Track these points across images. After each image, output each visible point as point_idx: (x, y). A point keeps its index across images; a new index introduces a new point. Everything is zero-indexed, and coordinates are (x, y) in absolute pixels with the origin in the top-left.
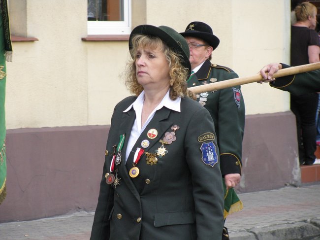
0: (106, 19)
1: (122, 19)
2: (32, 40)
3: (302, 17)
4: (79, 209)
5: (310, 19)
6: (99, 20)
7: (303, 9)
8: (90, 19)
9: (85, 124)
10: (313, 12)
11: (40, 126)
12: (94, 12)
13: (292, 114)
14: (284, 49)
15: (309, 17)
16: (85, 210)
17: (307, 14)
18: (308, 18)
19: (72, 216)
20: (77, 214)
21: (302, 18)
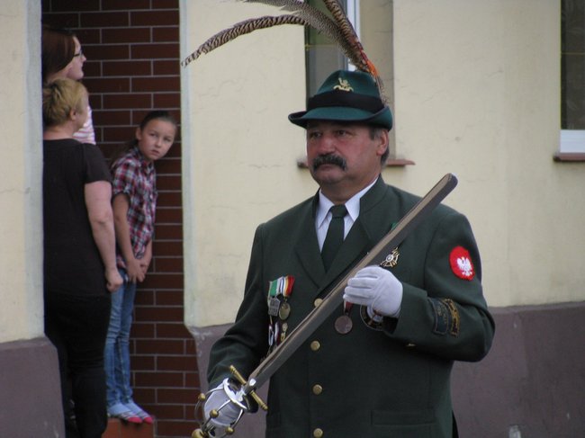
3: (55, 115)
5: (74, 118)
7: (56, 97)
10: (80, 100)
13: (48, 343)
14: (27, 191)
15: (72, 113)
17: (67, 107)
18: (68, 116)
21: (54, 117)
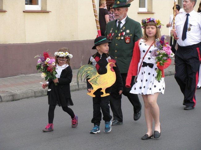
0: (32, 4)
1: (38, 5)
2: (5, 12)
4: (22, 74)
6: (29, 4)
8: (26, 4)
9: (24, 42)
11: (8, 43)
12: (27, 2)
15: (102, 4)
16: (24, 74)
19: (19, 76)
20: (21, 75)
